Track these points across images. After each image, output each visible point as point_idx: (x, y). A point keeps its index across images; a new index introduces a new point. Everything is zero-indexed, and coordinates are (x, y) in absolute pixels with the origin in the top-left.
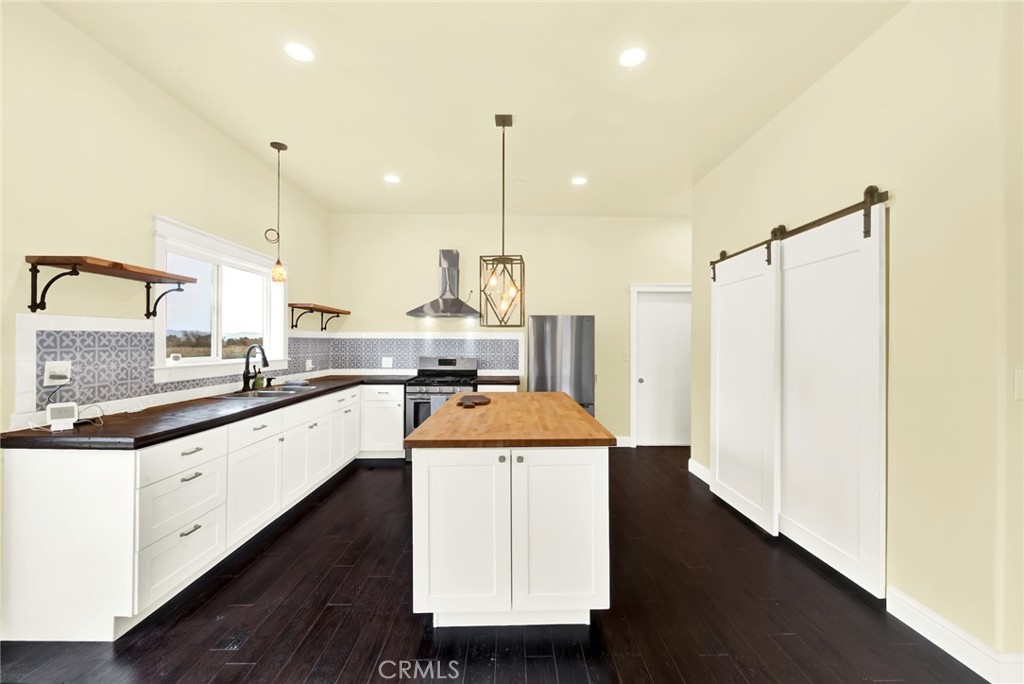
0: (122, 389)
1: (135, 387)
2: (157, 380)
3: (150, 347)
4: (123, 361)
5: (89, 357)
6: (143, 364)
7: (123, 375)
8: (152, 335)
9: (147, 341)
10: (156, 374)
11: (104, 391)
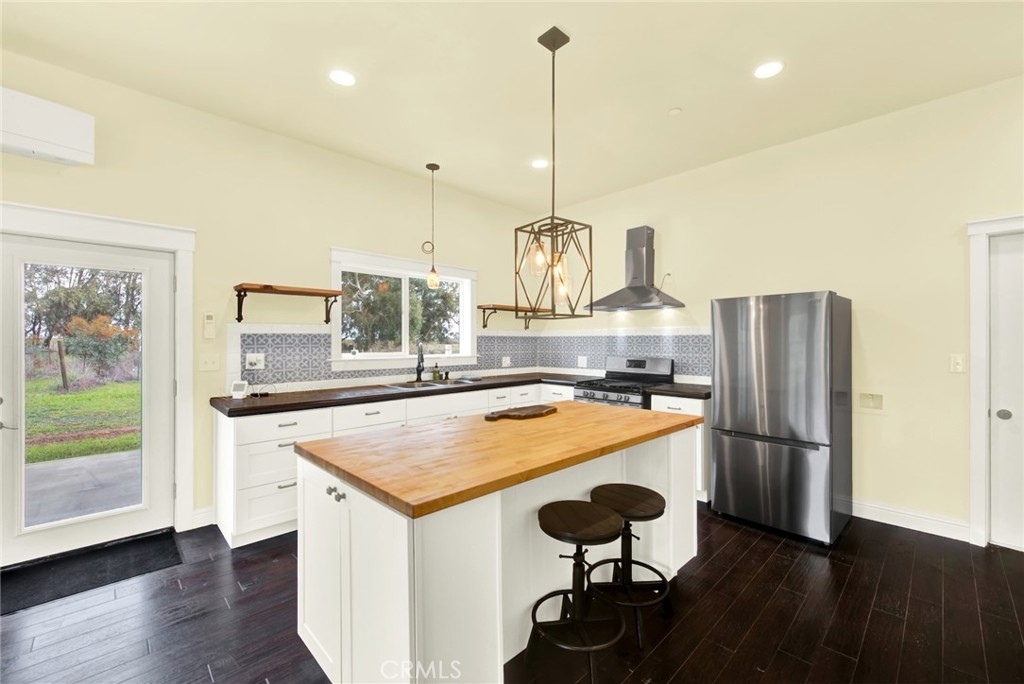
0: (305, 374)
1: (316, 374)
2: (334, 369)
3: (328, 345)
4: (305, 354)
5: (278, 351)
6: (322, 357)
7: (305, 364)
8: (330, 336)
9: (325, 340)
10: (332, 364)
11: (290, 375)
